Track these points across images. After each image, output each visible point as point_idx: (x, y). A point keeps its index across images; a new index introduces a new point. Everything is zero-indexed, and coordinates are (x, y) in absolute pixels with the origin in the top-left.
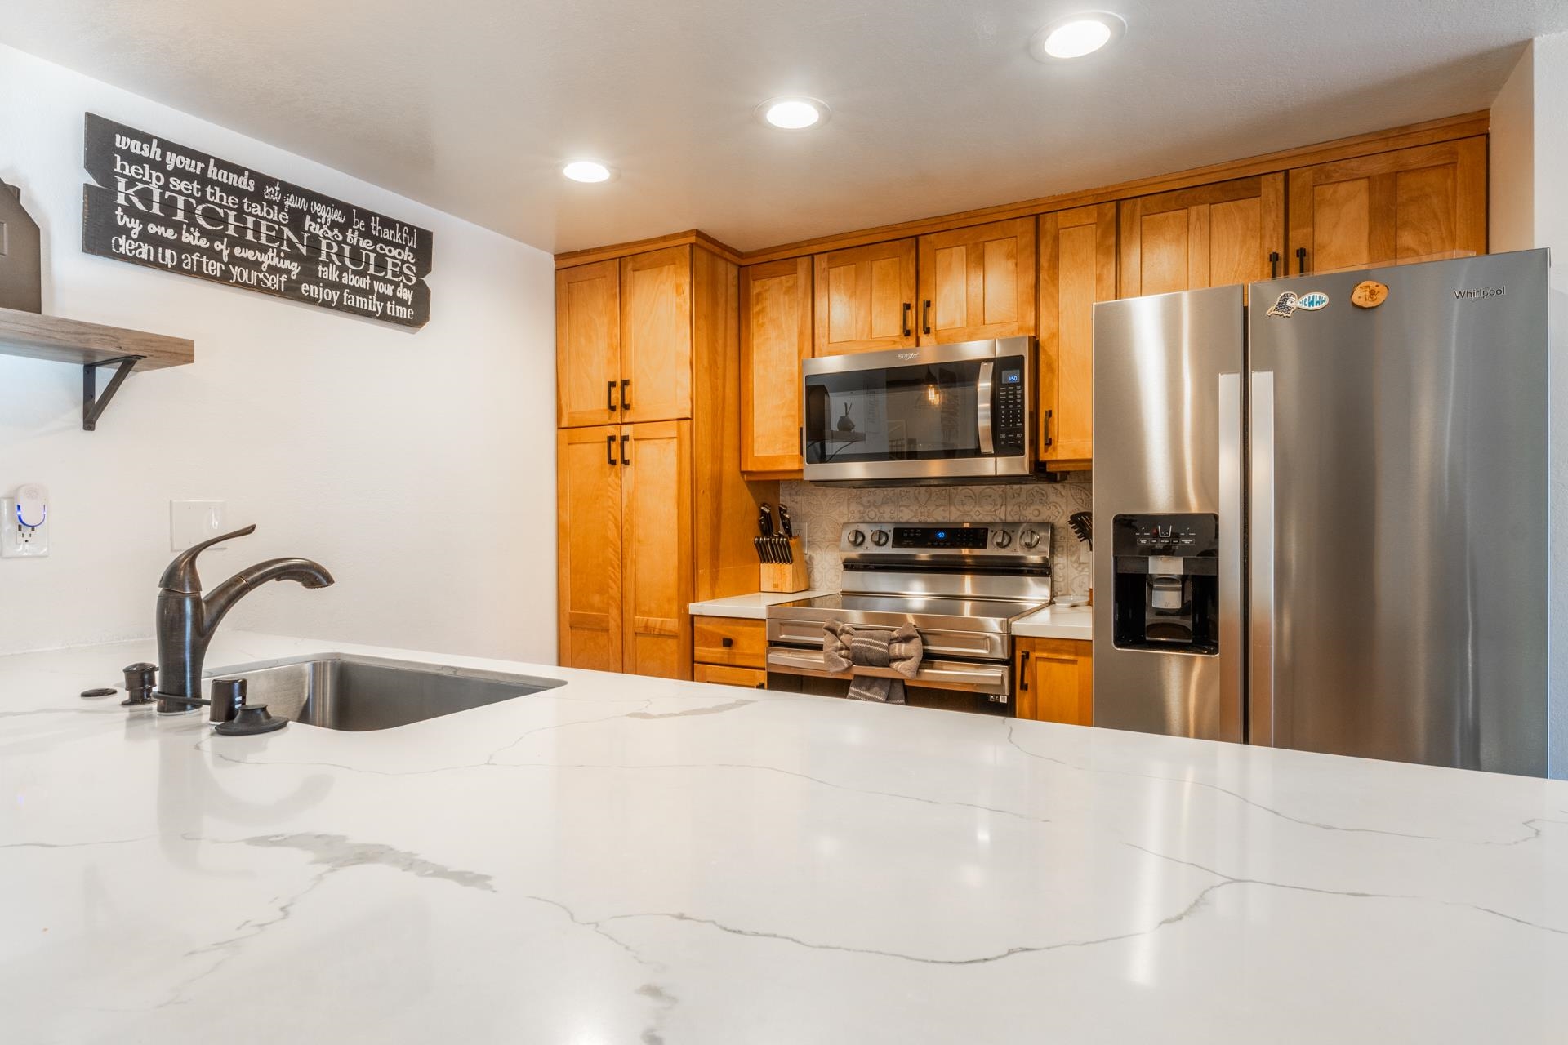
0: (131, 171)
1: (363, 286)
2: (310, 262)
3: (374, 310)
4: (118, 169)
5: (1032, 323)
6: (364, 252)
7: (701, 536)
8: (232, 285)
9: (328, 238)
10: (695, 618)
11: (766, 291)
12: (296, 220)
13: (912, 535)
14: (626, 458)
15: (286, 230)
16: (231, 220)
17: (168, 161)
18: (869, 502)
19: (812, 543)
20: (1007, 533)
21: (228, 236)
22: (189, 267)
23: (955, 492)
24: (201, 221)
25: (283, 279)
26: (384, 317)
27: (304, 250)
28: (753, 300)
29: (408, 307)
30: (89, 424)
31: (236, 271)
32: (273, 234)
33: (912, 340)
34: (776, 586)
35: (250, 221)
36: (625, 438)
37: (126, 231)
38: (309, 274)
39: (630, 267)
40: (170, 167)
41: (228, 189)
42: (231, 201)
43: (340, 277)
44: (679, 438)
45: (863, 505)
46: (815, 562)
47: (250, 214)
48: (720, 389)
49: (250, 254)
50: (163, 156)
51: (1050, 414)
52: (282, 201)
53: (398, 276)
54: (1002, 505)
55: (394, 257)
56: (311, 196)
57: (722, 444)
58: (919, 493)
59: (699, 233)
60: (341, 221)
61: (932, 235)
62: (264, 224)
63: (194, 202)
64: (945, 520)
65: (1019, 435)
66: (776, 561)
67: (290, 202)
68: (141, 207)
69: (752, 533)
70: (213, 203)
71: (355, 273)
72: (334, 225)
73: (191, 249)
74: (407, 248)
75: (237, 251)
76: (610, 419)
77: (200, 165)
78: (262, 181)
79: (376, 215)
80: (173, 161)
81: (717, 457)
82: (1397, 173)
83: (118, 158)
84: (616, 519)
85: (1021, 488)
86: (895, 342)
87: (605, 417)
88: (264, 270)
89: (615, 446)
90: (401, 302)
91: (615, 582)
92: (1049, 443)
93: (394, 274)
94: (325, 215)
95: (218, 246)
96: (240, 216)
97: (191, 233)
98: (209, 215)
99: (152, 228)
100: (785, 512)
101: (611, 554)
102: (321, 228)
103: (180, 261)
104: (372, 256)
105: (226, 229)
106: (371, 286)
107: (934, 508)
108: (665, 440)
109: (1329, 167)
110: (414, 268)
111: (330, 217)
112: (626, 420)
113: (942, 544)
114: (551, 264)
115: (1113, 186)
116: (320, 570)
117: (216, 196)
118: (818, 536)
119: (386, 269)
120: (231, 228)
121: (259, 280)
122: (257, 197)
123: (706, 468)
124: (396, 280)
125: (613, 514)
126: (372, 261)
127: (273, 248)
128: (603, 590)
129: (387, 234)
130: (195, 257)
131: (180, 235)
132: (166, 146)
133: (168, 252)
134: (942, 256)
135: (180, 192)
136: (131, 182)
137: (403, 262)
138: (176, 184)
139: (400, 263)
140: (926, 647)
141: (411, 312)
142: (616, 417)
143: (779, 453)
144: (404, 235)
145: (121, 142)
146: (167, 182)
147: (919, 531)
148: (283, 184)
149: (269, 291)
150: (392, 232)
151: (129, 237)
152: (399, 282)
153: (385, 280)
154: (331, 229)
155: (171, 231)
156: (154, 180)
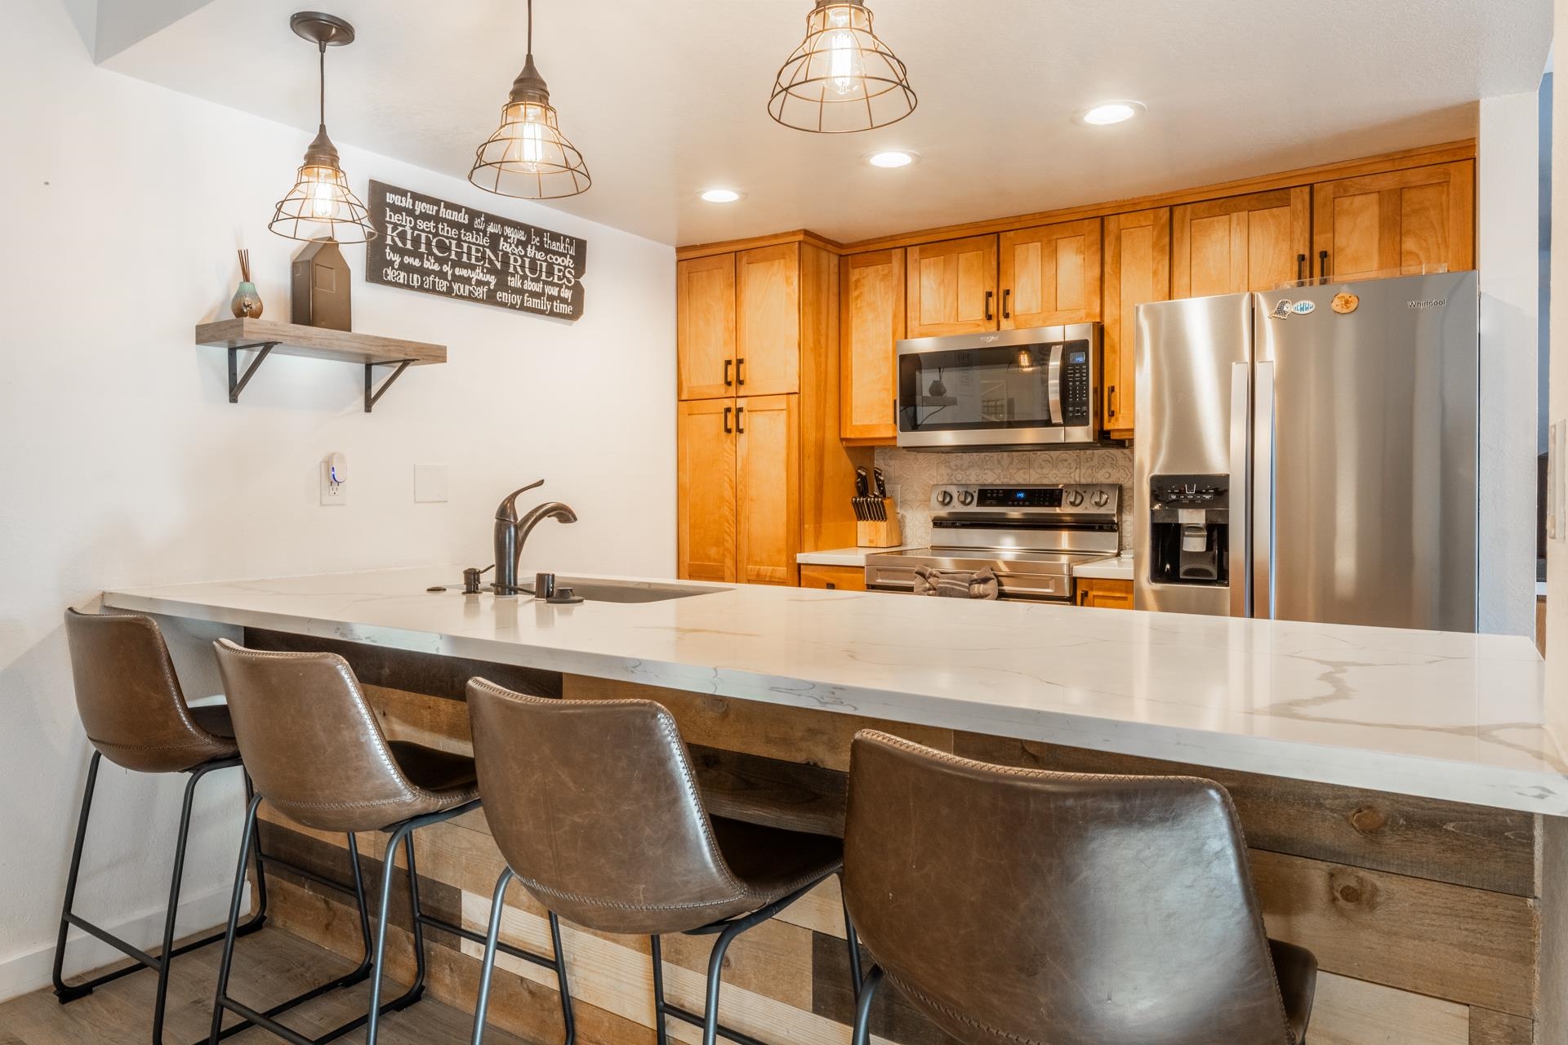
0: (395, 218)
1: (538, 290)
2: (502, 274)
3: (545, 308)
4: (388, 219)
5: (1098, 310)
6: (539, 262)
7: (806, 495)
8: (452, 297)
9: (515, 254)
10: (802, 567)
11: (863, 278)
12: (495, 240)
13: (995, 495)
14: (741, 427)
15: (488, 250)
16: (453, 248)
17: (416, 208)
18: (956, 465)
19: (904, 503)
20: (1079, 493)
21: (452, 260)
22: (427, 287)
23: (1034, 456)
24: (435, 251)
25: (485, 290)
26: (552, 314)
27: (499, 265)
28: (852, 285)
29: (568, 304)
30: (369, 409)
31: (456, 286)
32: (479, 255)
33: (993, 323)
34: (871, 541)
35: (465, 246)
36: (740, 410)
37: (391, 263)
38: (502, 285)
39: (744, 260)
40: (417, 213)
41: (453, 224)
42: (453, 233)
43: (522, 284)
44: (788, 410)
45: (952, 469)
46: (907, 521)
47: (465, 241)
48: (823, 365)
49: (464, 273)
50: (414, 205)
51: (1112, 389)
52: (485, 228)
53: (561, 280)
54: (1076, 468)
55: (559, 265)
56: (504, 222)
57: (825, 414)
58: (1002, 458)
59: (806, 233)
60: (524, 239)
61: (1012, 233)
62: (474, 247)
63: (431, 236)
64: (1025, 483)
65: (1084, 408)
66: (872, 519)
67: (492, 229)
68: (400, 245)
69: (849, 493)
70: (443, 236)
71: (533, 280)
72: (519, 243)
73: (428, 272)
74: (568, 256)
75: (458, 271)
76: (726, 392)
77: (436, 208)
78: (473, 214)
79: (547, 231)
80: (420, 207)
81: (821, 426)
82: (1402, 189)
83: (388, 210)
84: (730, 480)
85: (1093, 453)
86: (978, 325)
87: (721, 390)
88: (473, 283)
89: (731, 417)
90: (564, 301)
91: (729, 535)
92: (1112, 414)
93: (560, 279)
94: (513, 236)
95: (446, 268)
96: (459, 240)
97: (429, 261)
98: (442, 246)
99: (407, 260)
100: (880, 474)
101: (726, 510)
102: (510, 246)
103: (422, 282)
104: (544, 264)
105: (450, 255)
106: (543, 288)
107: (1015, 471)
108: (775, 412)
109: (1347, 182)
110: (573, 271)
111: (517, 237)
112: (741, 394)
113: (1021, 503)
114: (672, 255)
115: (1167, 194)
116: (570, 512)
117: (444, 230)
118: (910, 496)
119: (553, 274)
120: (453, 253)
121: (470, 292)
122: (469, 227)
123: (811, 436)
124: (560, 282)
125: (728, 476)
126: (544, 269)
127: (479, 266)
128: (719, 543)
129: (555, 246)
130: (431, 279)
131: (423, 262)
132: (416, 197)
133: (415, 276)
134: (1020, 250)
135: (423, 231)
136: (395, 227)
137: (565, 267)
138: (422, 224)
139: (563, 268)
140: (1001, 588)
141: (570, 308)
142: (732, 391)
143: (874, 422)
144: (567, 245)
145: (390, 198)
146: (416, 224)
147: (1001, 491)
148: (487, 215)
149: (476, 300)
150: (558, 244)
151: (393, 268)
152: (562, 284)
153: (552, 284)
154: (517, 246)
155: (417, 260)
156: (408, 224)
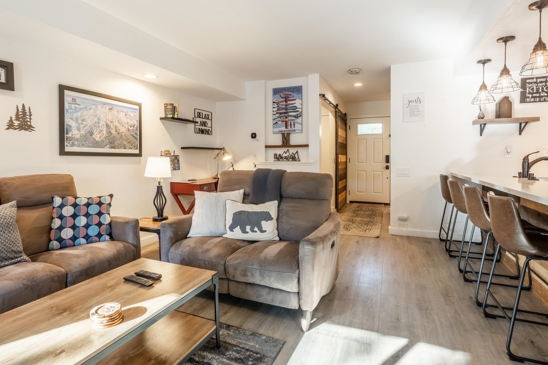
0: (530, 86)
4: (527, 86)
17: (538, 81)
22: (542, 100)
24: (545, 90)
30: (520, 134)
37: (528, 97)
50: (537, 80)
63: (544, 87)
68: (531, 92)
73: (542, 97)
77: (546, 79)
80: (539, 80)
83: (527, 84)
97: (543, 93)
99: (534, 95)
103: (540, 99)
130: (544, 98)
131: (540, 94)
132: (537, 78)
133: (537, 99)
136: (530, 88)
138: (539, 85)
145: (528, 81)
146: (537, 85)
151: (529, 98)
155: (538, 94)
156: (535, 86)
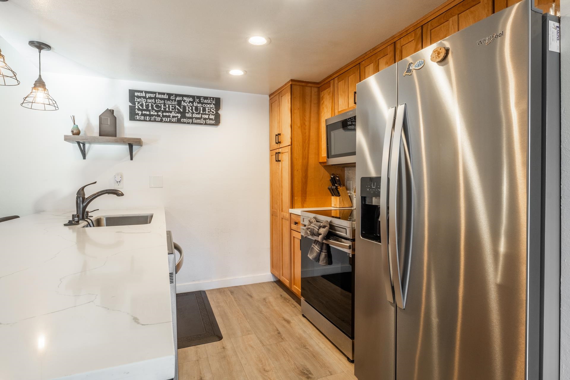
0: (139, 100)
1: (199, 117)
2: (183, 113)
3: (203, 123)
4: (136, 100)
6: (199, 108)
8: (163, 122)
9: (188, 106)
10: (291, 214)
12: (179, 103)
14: (279, 159)
15: (177, 106)
16: (162, 106)
17: (147, 96)
21: (162, 111)
22: (152, 120)
24: (155, 108)
25: (176, 119)
26: (206, 124)
27: (182, 110)
28: (321, 99)
29: (213, 120)
30: (131, 159)
31: (164, 119)
32: (173, 108)
34: (335, 205)
35: (167, 106)
36: (280, 153)
37: (138, 114)
38: (183, 116)
39: (281, 96)
40: (147, 97)
41: (161, 99)
42: (162, 102)
43: (192, 115)
47: (167, 104)
48: (307, 133)
49: (167, 114)
50: (146, 95)
52: (175, 99)
53: (210, 112)
55: (208, 107)
56: (183, 96)
59: (292, 80)
60: (192, 100)
61: (364, 62)
62: (171, 106)
63: (153, 104)
66: (335, 196)
67: (178, 99)
68: (141, 108)
70: (158, 103)
71: (196, 114)
72: (190, 102)
73: (153, 115)
74: (212, 104)
75: (164, 114)
77: (154, 95)
78: (170, 95)
79: (202, 97)
80: (148, 95)
83: (136, 98)
87: (275, 146)
88: (171, 117)
90: (211, 119)
93: (209, 112)
94: (187, 100)
95: (159, 113)
96: (165, 105)
97: (153, 112)
98: (157, 106)
99: (144, 112)
102: (186, 103)
103: (150, 119)
104: (201, 108)
105: (161, 109)
106: (201, 116)
108: (287, 153)
110: (215, 109)
111: (189, 100)
112: (279, 147)
114: (269, 98)
115: (419, 20)
116: (119, 192)
117: (158, 101)
119: (206, 111)
121: (170, 120)
122: (169, 99)
124: (209, 113)
126: (201, 109)
127: (173, 111)
129: (206, 101)
130: (154, 117)
131: (150, 113)
132: (146, 92)
133: (147, 117)
135: (150, 103)
136: (139, 103)
137: (211, 108)
138: (149, 101)
139: (210, 108)
141: (215, 122)
143: (324, 155)
144: (211, 100)
145: (136, 94)
146: (147, 101)
148: (175, 94)
149: (173, 122)
150: (207, 100)
152: (210, 114)
153: (206, 114)
154: (189, 103)
155: (148, 112)
156: (144, 101)
